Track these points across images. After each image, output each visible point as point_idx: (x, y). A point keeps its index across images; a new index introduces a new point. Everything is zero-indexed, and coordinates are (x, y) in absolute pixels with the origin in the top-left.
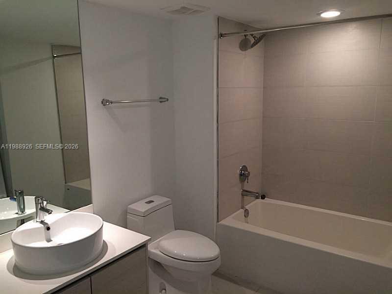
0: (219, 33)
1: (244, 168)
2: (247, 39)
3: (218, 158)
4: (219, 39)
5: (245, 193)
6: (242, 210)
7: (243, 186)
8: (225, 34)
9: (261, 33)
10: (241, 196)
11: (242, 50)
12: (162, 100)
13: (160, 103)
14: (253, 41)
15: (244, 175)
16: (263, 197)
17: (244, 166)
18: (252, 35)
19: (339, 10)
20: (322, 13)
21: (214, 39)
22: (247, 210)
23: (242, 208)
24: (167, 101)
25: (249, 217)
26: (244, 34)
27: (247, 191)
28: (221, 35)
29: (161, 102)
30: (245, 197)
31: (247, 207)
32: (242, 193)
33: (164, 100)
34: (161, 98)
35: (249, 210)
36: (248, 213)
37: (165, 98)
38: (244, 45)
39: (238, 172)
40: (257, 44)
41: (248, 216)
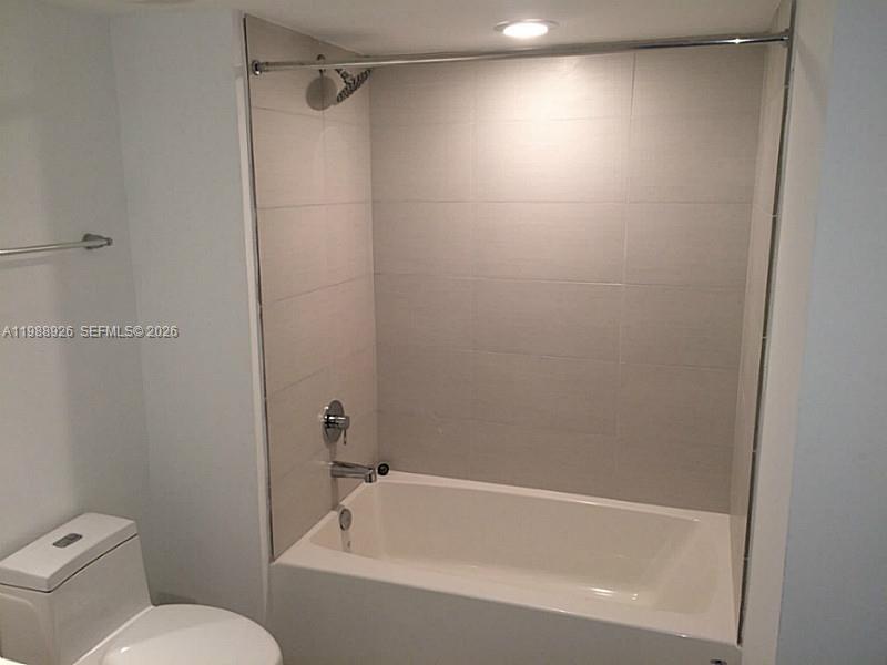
0: (250, 63)
1: (336, 408)
2: (326, 78)
3: (265, 395)
4: (251, 76)
5: (341, 469)
6: (334, 515)
7: (333, 453)
8: (267, 64)
9: (360, 68)
10: (330, 478)
11: (314, 108)
12: (91, 241)
13: (86, 251)
14: (340, 86)
15: (333, 426)
16: (383, 470)
17: (335, 402)
18: (338, 71)
19: (545, 22)
20: (506, 25)
21: (237, 77)
22: (345, 510)
23: (333, 509)
24: (109, 244)
25: (351, 527)
26: (317, 67)
27: (343, 465)
28: (257, 67)
29: (89, 248)
30: (339, 479)
31: (345, 503)
32: (332, 471)
33: (98, 243)
34: (87, 237)
35: (350, 509)
36: (349, 519)
37: (100, 238)
38: (319, 95)
39: (321, 418)
40: (352, 92)
41: (348, 526)
